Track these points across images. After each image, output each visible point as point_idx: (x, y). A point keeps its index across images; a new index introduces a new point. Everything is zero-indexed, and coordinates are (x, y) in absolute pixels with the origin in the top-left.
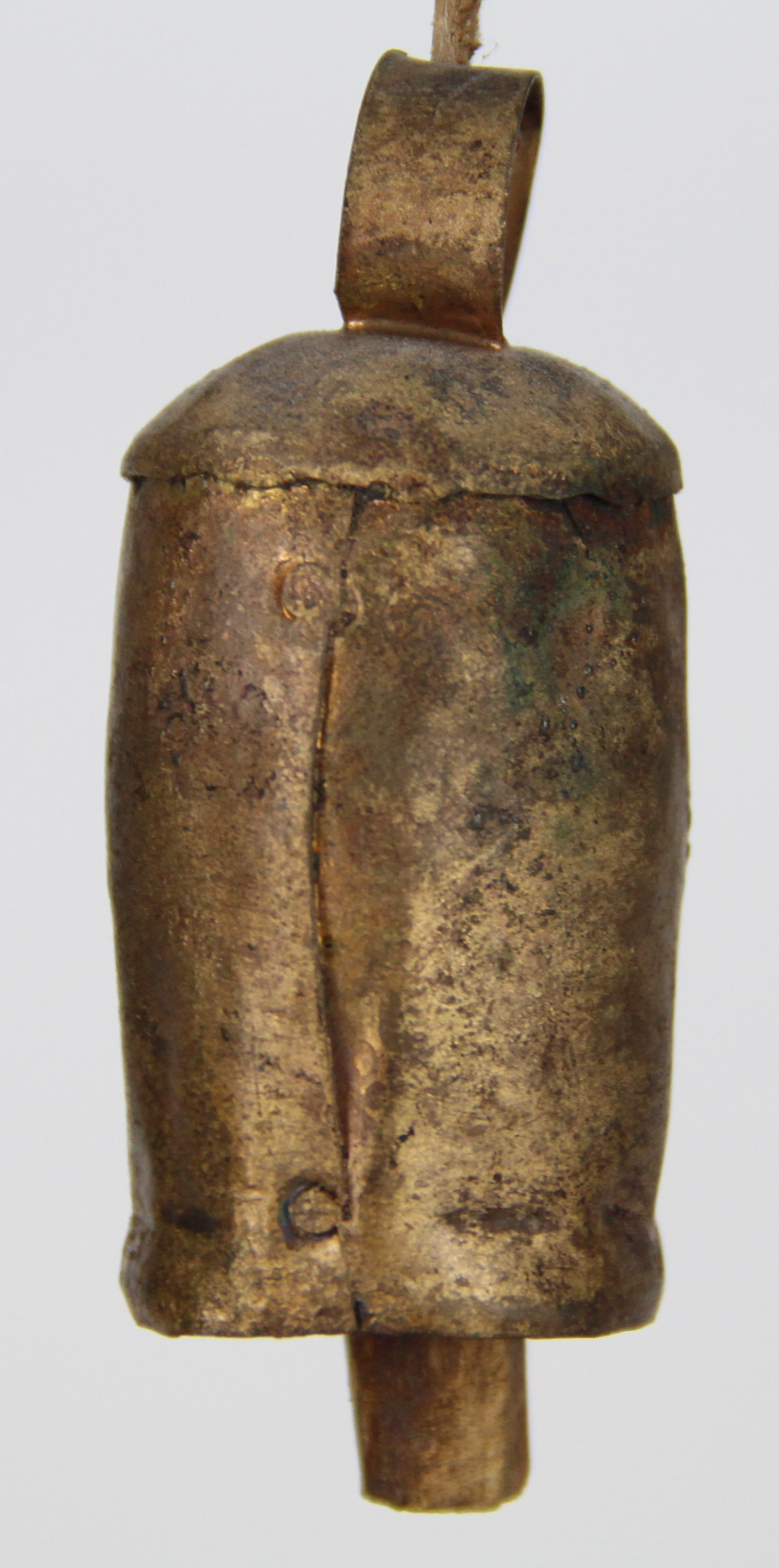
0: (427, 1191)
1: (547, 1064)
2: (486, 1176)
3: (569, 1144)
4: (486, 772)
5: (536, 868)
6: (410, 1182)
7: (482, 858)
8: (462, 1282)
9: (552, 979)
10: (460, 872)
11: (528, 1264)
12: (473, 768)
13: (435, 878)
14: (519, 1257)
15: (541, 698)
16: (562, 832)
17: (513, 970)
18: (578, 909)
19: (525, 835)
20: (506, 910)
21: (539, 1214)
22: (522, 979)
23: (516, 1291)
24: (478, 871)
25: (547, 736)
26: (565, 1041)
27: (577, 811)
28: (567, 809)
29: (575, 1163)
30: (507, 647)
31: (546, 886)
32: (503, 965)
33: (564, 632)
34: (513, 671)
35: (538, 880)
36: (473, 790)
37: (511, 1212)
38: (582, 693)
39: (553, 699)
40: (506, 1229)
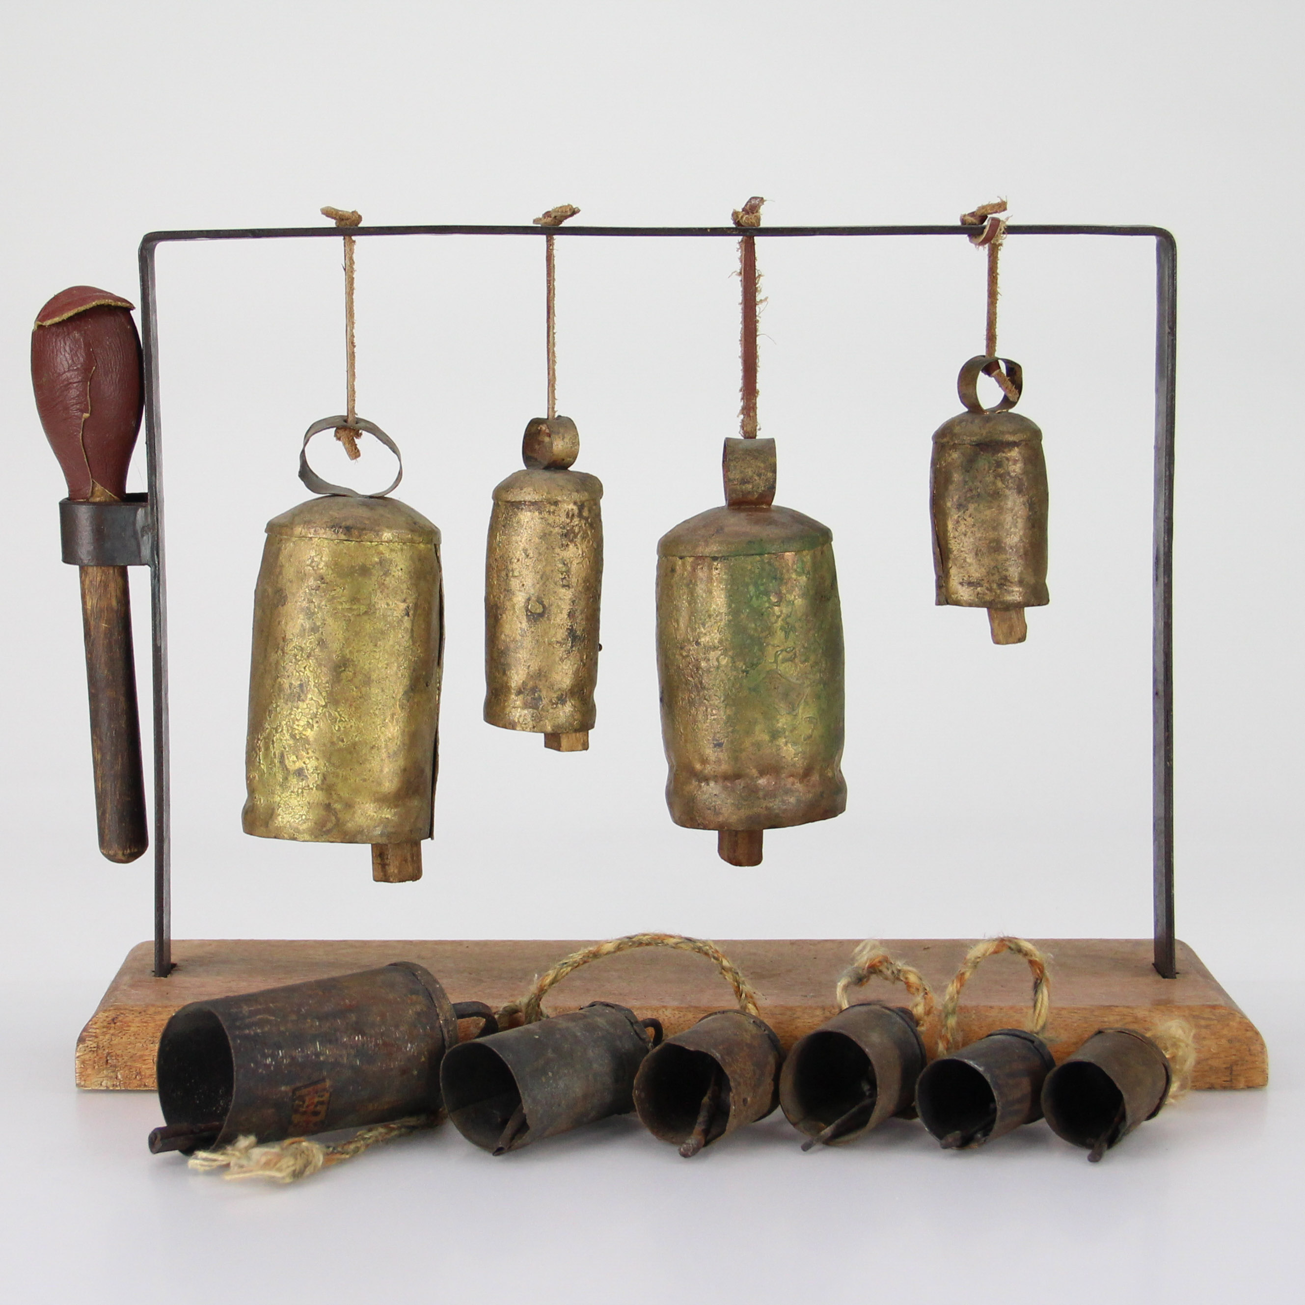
0: (956, 578)
1: (977, 554)
2: (967, 576)
3: (983, 570)
4: (959, 498)
5: (970, 516)
6: (952, 576)
7: (960, 514)
8: (962, 596)
9: (976, 538)
10: (956, 517)
11: (976, 593)
12: (957, 497)
13: (951, 518)
14: (974, 592)
15: (970, 484)
16: (975, 509)
17: (967, 536)
18: (980, 524)
19: (967, 510)
20: (965, 524)
21: (979, 583)
22: (969, 538)
23: (972, 598)
24: (959, 517)
25: (971, 490)
26: (980, 550)
27: (979, 505)
28: (976, 505)
29: (985, 574)
30: (963, 474)
31: (973, 520)
32: (965, 535)
33: (977, 470)
34: (964, 478)
35: (971, 518)
36: (958, 501)
37: (973, 583)
38: (981, 482)
39: (973, 483)
40: (972, 586)
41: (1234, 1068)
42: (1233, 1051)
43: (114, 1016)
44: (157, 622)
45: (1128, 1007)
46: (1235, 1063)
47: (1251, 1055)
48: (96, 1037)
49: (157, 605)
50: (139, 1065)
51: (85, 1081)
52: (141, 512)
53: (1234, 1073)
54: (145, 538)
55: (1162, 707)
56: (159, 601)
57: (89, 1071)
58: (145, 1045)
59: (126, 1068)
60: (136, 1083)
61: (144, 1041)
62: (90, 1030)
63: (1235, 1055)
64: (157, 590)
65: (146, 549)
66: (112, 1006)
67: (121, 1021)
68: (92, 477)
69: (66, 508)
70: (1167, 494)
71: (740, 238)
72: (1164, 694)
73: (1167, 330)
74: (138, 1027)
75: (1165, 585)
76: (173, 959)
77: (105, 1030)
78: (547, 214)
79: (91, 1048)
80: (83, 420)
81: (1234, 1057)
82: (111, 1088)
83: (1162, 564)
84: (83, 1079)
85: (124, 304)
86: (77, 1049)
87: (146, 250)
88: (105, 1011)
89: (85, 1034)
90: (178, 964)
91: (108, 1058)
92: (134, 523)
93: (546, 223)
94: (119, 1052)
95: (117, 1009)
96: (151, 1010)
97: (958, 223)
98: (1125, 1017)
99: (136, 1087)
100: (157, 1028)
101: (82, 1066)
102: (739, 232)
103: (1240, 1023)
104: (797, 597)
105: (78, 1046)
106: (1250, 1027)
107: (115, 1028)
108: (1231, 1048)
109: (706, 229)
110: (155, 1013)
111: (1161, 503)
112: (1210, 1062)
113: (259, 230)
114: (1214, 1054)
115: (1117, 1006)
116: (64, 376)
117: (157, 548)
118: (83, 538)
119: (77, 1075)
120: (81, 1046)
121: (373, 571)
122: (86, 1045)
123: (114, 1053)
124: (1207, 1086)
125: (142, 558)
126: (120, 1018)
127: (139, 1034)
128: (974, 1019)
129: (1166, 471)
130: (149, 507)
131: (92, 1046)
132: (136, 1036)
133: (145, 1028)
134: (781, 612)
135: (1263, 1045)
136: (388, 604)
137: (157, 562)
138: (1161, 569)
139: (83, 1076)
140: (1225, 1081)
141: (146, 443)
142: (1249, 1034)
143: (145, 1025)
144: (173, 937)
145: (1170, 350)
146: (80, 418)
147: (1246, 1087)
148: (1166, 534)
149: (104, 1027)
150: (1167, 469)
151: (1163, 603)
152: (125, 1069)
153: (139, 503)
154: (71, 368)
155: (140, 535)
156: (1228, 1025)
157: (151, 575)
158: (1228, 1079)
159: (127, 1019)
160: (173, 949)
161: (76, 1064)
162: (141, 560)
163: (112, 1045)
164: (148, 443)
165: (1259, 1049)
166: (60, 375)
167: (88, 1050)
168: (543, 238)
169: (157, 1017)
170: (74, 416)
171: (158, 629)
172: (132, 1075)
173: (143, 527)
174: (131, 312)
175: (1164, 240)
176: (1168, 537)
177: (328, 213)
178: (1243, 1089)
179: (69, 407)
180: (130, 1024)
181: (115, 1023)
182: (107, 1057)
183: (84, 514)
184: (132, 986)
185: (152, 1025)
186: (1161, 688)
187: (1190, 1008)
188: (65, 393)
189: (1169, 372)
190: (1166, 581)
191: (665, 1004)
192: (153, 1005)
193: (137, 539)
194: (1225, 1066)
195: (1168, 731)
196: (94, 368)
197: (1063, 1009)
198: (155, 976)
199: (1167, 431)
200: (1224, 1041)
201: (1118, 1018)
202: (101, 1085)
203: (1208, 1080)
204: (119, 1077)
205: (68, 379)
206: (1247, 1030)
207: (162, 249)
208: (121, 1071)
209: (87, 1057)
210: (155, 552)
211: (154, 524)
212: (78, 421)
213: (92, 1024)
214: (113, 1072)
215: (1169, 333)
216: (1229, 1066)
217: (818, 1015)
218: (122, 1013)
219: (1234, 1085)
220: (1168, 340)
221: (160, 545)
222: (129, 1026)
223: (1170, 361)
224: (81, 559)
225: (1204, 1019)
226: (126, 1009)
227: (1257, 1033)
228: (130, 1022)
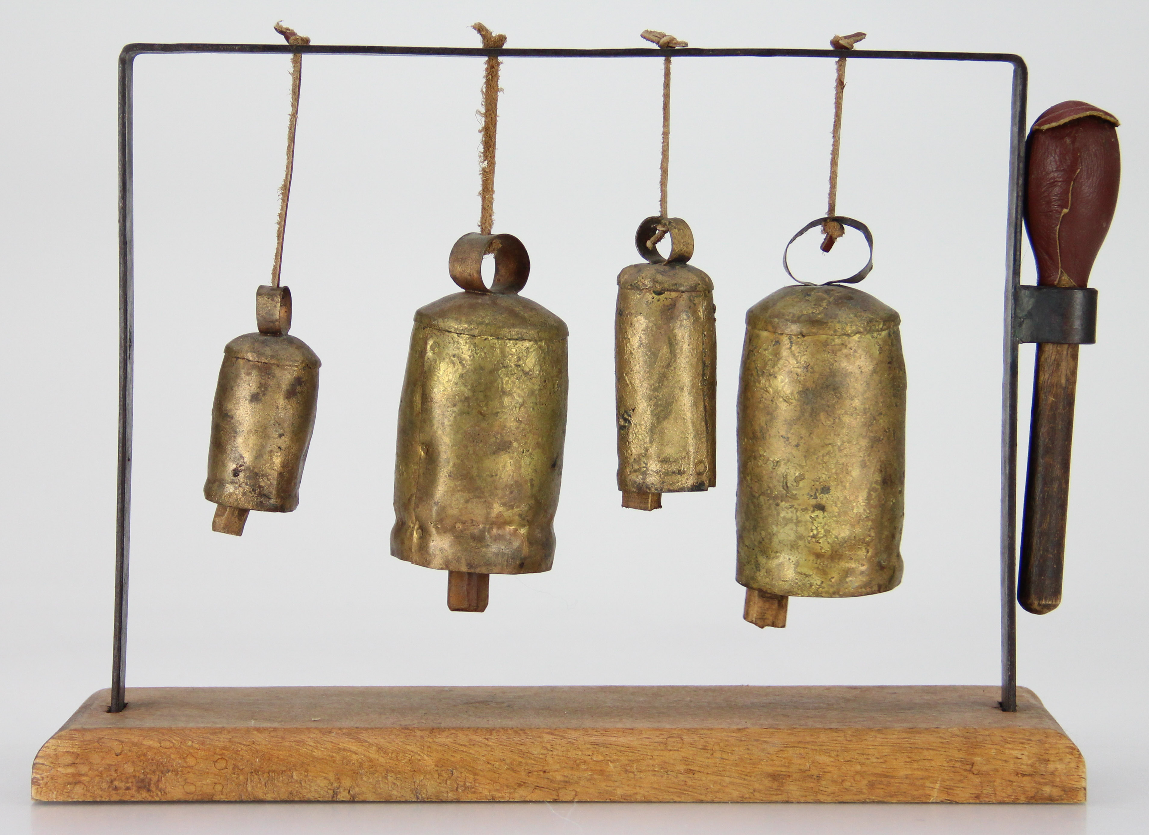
68: (1061, 267)
80: (1062, 214)
85: (1112, 120)
116: (1052, 175)
146: (1060, 213)
154: (1059, 169)
166: (1048, 173)
170: (1055, 210)
174: (1116, 128)
179: (1051, 202)
188: (1050, 189)
196: (1079, 170)
205: (1054, 178)
212: (1057, 216)
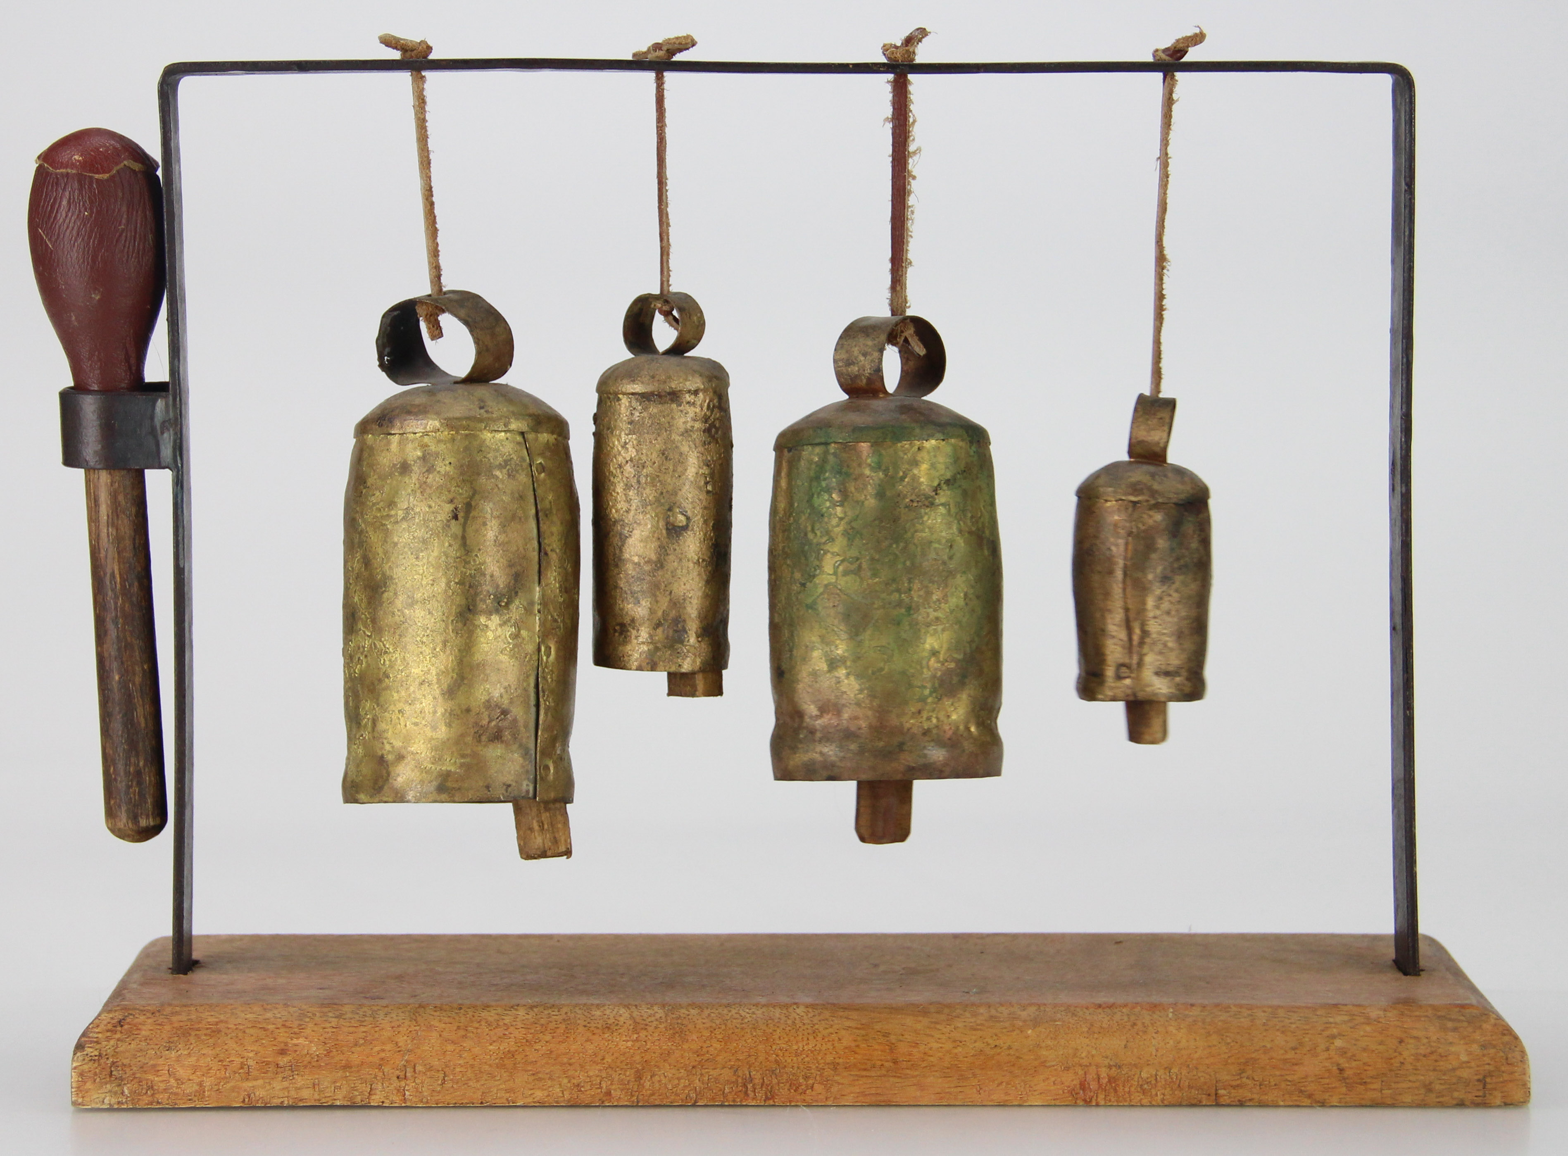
0: (1151, 667)
2: (1165, 663)
3: (1184, 656)
4: (1165, 569)
5: (1176, 591)
6: (1147, 665)
7: (1164, 589)
8: (1159, 689)
10: (1159, 592)
11: (1175, 685)
12: (1162, 568)
13: (1153, 594)
14: (1173, 683)
15: (1177, 551)
16: (1182, 582)
17: (1171, 615)
20: (1170, 601)
21: (1178, 673)
22: (1173, 617)
23: (1172, 691)
24: (1163, 592)
25: (1179, 560)
27: (1186, 577)
28: (1183, 577)
29: (1185, 661)
30: (1170, 539)
31: (1179, 595)
32: (1167, 615)
33: (1183, 535)
34: (1171, 544)
36: (1162, 573)
37: (1171, 672)
38: (1187, 549)
39: (1180, 551)
40: (1170, 676)
41: (1488, 1080)
42: (1487, 1060)
43: (120, 1017)
44: (180, 538)
45: (1359, 1006)
46: (1490, 1074)
47: (1508, 1064)
48: (98, 1043)
49: (180, 517)
50: (150, 1077)
51: (83, 1097)
52: (160, 404)
53: (1488, 1086)
54: (165, 435)
55: (1401, 643)
56: (182, 511)
57: (89, 1085)
58: (158, 1053)
59: (135, 1080)
60: (146, 1099)
61: (157, 1047)
62: (91, 1035)
63: (1489, 1064)
64: (180, 497)
65: (166, 448)
66: (118, 1006)
67: (129, 1024)
69: (68, 399)
70: (1404, 385)
71: (891, 77)
72: (1403, 628)
73: (1404, 186)
74: (152, 1030)
75: (1402, 495)
76: (195, 956)
77: (109, 1034)
78: (657, 47)
79: (91, 1056)
81: (1487, 1067)
82: (116, 1106)
83: (1399, 470)
84: (80, 1095)
86: (73, 1058)
87: (168, 85)
88: (110, 1011)
89: (83, 1039)
90: (201, 961)
91: (113, 1069)
92: (152, 418)
93: (657, 57)
94: (126, 1062)
95: (125, 1008)
96: (168, 1010)
97: (1150, 59)
98: (1354, 1017)
99: (148, 1104)
100: (174, 1032)
101: (80, 1079)
102: (888, 68)
103: (1495, 1025)
104: (869, 497)
105: (75, 1054)
106: (1507, 1031)
107: (121, 1033)
108: (1484, 1055)
109: (847, 65)
110: (172, 1013)
111: (1397, 397)
112: (1459, 1073)
113: (307, 62)
114: (1464, 1062)
115: (1346, 1005)
117: (180, 448)
118: (88, 434)
119: (73, 1090)
120: (79, 1054)
121: (413, 468)
122: (85, 1053)
123: (120, 1063)
124: (1455, 1102)
125: (162, 460)
126: (128, 1020)
127: (150, 1040)
128: (1170, 1019)
129: (1402, 357)
130: (171, 398)
131: (93, 1054)
132: (148, 1041)
133: (159, 1031)
134: (845, 513)
135: (1523, 1052)
136: (430, 507)
137: (180, 465)
138: (1398, 477)
139: (81, 1091)
140: (1476, 1096)
141: (167, 320)
142: (1506, 1038)
143: (158, 1027)
144: (196, 931)
145: (1407, 211)
147: (1503, 1104)
148: (1404, 433)
149: (108, 1031)
150: (1404, 355)
151: (1400, 518)
152: (133, 1083)
153: (158, 393)
155: (159, 432)
156: (1480, 1027)
157: (173, 481)
158: (1481, 1093)
159: (136, 1021)
160: (195, 945)
161: (72, 1077)
162: (160, 463)
163: (117, 1052)
164: (170, 319)
165: (1519, 1058)
167: (87, 1059)
168: (651, 76)
169: (174, 1019)
171: (181, 546)
172: (142, 1089)
173: (164, 422)
175: (1400, 79)
176: (1405, 436)
177: (389, 42)
178: (1499, 1107)
180: (140, 1027)
181: (122, 1026)
182: (111, 1067)
183: (89, 406)
184: (143, 984)
185: (168, 1027)
186: (1398, 621)
187: (1434, 1008)
189: (1406, 239)
190: (1404, 491)
191: (797, 1001)
192: (170, 1005)
193: (156, 438)
194: (1476, 1077)
195: (1407, 672)
197: (1279, 1007)
198: (172, 973)
199: (1404, 309)
200: (1475, 1047)
201: (1346, 1018)
202: (103, 1102)
203: (1456, 1094)
204: (126, 1092)
206: (1504, 1035)
207: (187, 85)
208: (128, 1085)
209: (86, 1067)
210: (178, 453)
211: (176, 419)
213: (93, 1028)
214: (119, 1085)
215: (1406, 191)
216: (1480, 1077)
217: (982, 1014)
218: (131, 1014)
219: (1487, 1101)
220: (1405, 200)
221: (184, 443)
222: (140, 1029)
223: (1406, 224)
224: (86, 460)
225: (1450, 1020)
226: (136, 1009)
227: (1516, 1038)
228: (140, 1024)
